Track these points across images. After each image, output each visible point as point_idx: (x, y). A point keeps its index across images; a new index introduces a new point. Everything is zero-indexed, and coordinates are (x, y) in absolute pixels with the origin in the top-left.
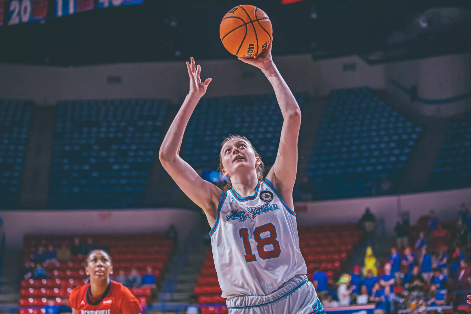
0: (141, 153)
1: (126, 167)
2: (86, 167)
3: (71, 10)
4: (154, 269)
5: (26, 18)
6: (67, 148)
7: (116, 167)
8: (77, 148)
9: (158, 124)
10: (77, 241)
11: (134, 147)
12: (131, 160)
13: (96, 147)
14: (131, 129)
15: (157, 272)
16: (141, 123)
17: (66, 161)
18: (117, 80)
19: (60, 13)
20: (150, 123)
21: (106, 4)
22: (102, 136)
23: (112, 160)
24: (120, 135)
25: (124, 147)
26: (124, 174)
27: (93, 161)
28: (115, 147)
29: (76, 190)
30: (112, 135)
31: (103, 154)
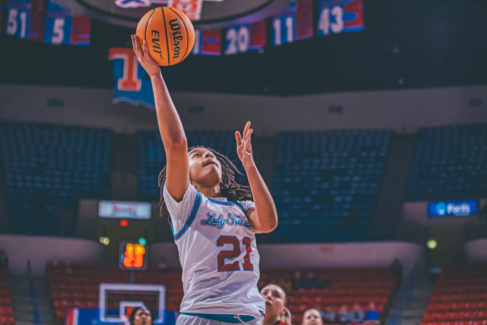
0: (364, 185)
1: (349, 199)
2: (307, 200)
3: (290, 38)
4: (377, 304)
5: (243, 47)
6: (288, 180)
7: (338, 199)
8: (298, 180)
9: (382, 154)
10: (298, 275)
11: (356, 179)
12: (353, 192)
13: (317, 179)
14: (354, 160)
15: (381, 308)
16: (364, 154)
17: (286, 193)
18: (339, 109)
19: (278, 41)
20: (373, 154)
21: (326, 31)
22: (324, 167)
23: (334, 192)
24: (343, 167)
25: (347, 179)
26: (347, 206)
27: (314, 193)
28: (337, 179)
29: (297, 223)
30: (333, 167)
31: (326, 186)
